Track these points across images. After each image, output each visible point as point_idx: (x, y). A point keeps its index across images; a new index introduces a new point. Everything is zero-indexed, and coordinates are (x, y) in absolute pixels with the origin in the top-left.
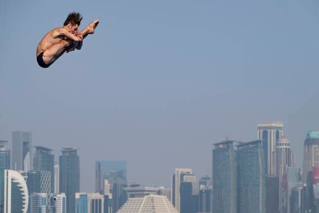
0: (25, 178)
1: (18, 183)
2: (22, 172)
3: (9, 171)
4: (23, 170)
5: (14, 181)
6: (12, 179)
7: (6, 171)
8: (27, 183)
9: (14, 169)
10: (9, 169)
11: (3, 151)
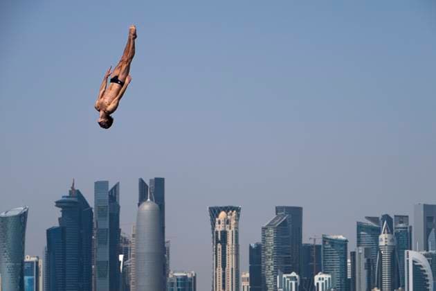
0: (429, 260)
1: (421, 266)
2: (425, 252)
3: (410, 252)
4: (427, 251)
5: (416, 264)
6: (414, 262)
7: (406, 251)
8: (431, 266)
9: (416, 250)
10: (411, 249)
11: (401, 228)
